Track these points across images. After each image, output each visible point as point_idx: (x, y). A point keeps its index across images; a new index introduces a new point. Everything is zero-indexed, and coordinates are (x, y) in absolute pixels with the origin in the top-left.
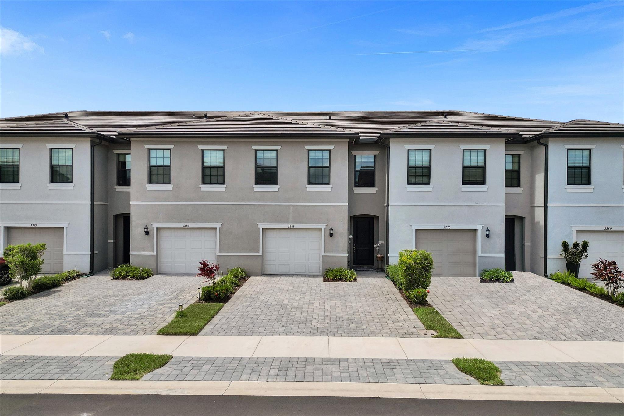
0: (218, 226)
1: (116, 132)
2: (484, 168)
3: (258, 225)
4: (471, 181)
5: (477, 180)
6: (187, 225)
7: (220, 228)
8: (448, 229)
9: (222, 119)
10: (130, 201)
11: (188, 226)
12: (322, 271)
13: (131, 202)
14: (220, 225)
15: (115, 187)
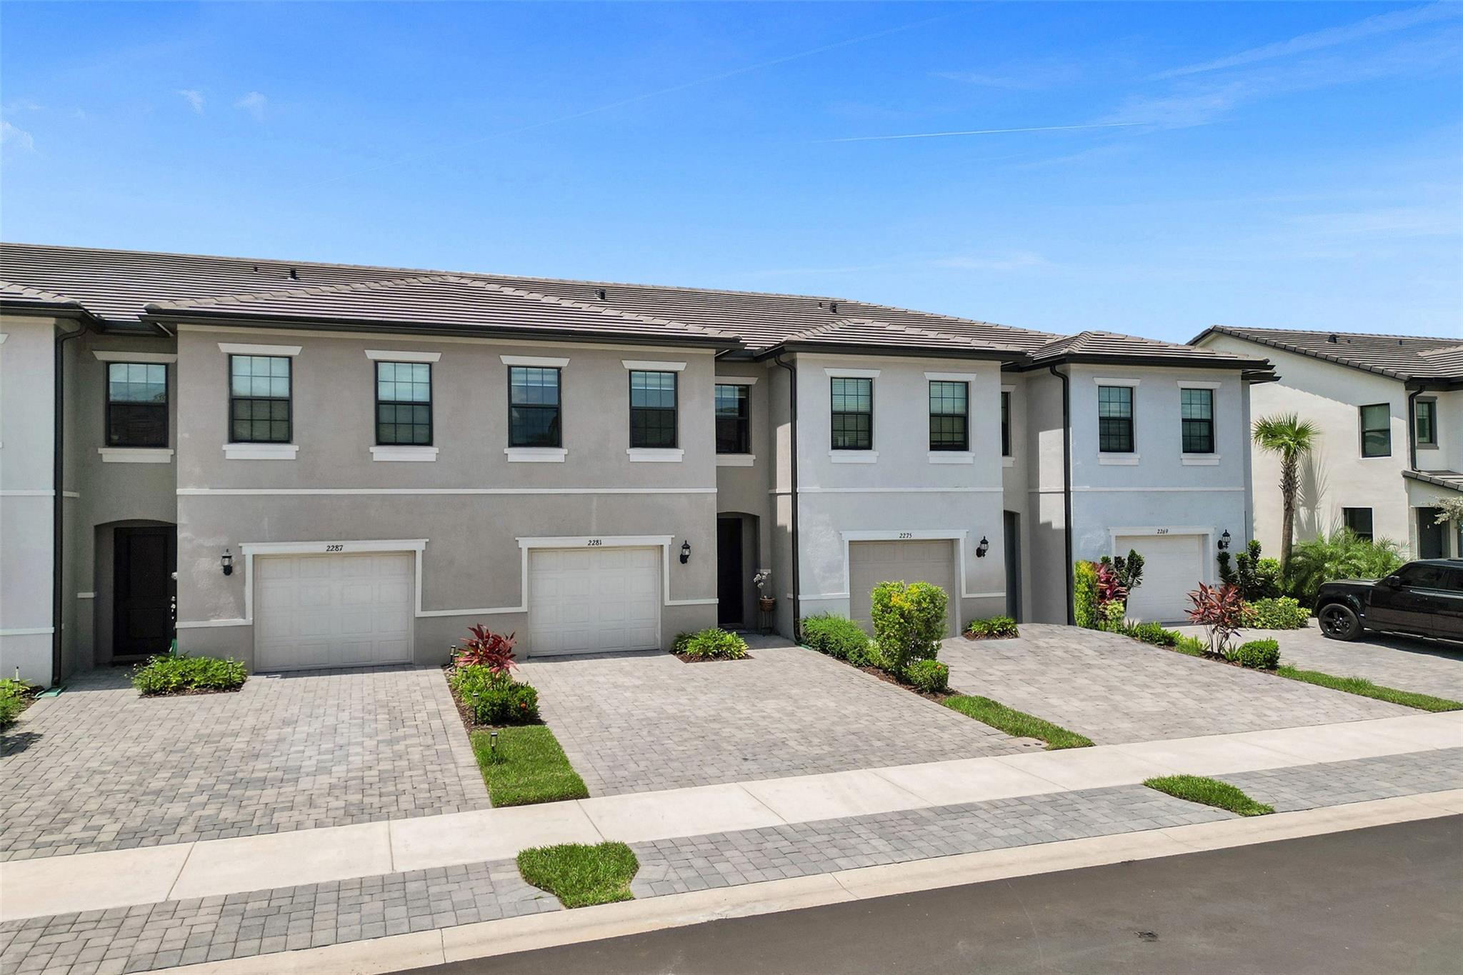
0: (419, 545)
1: (143, 307)
2: (964, 418)
3: (517, 541)
4: (943, 444)
5: (954, 441)
6: (337, 547)
7: (423, 551)
8: (908, 538)
9: (382, 286)
10: (176, 488)
11: (339, 548)
12: (662, 641)
13: (178, 490)
14: (424, 544)
15: (101, 451)
